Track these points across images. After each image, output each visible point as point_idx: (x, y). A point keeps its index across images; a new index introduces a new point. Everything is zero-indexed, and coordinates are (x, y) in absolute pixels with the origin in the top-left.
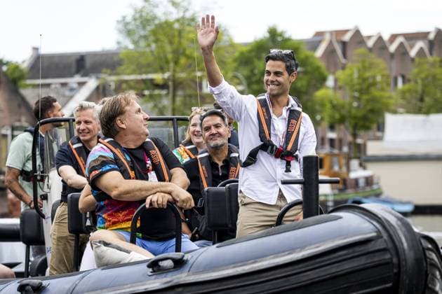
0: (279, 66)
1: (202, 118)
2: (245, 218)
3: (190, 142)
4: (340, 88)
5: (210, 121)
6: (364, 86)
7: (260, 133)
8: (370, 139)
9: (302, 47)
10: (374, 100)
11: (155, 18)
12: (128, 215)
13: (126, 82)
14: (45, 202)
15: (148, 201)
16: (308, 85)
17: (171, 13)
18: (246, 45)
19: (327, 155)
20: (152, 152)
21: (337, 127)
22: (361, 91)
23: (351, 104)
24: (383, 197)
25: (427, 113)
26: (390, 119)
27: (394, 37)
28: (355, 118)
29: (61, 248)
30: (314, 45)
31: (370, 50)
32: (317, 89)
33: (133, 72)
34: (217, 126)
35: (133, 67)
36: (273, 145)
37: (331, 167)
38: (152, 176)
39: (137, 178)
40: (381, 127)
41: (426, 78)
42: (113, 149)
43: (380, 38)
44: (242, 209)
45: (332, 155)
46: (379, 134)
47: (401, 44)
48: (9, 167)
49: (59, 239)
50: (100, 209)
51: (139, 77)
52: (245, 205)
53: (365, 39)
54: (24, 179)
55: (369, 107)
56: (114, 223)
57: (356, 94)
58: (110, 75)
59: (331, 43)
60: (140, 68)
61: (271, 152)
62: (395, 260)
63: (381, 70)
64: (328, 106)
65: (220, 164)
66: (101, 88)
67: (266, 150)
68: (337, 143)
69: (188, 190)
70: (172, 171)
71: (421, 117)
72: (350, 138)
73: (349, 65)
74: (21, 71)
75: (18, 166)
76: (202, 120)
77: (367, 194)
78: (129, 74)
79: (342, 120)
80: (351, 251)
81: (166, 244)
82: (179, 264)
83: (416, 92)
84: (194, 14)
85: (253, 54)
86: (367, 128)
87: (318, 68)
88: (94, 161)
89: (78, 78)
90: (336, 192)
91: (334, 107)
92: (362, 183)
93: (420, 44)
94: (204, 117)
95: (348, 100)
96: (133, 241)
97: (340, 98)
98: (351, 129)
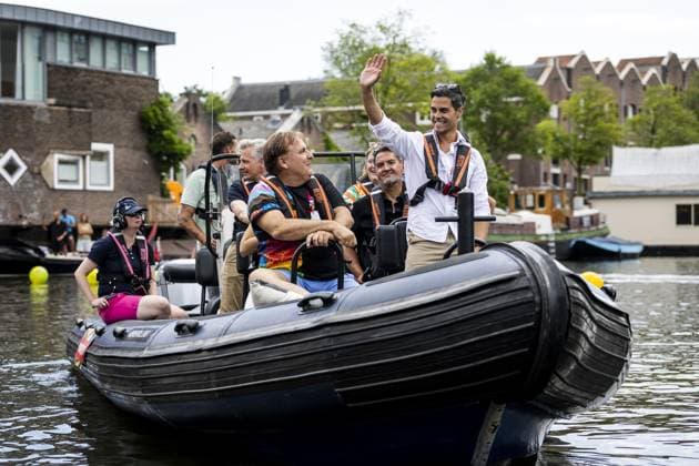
0: (445, 102)
1: (375, 154)
2: (413, 256)
3: (367, 179)
4: (565, 119)
5: (382, 157)
6: (591, 116)
7: (427, 169)
8: (596, 175)
9: (522, 73)
10: (601, 132)
11: (361, 44)
12: (290, 254)
13: (331, 113)
14: (217, 241)
15: (309, 239)
16: (529, 116)
17: (380, 39)
18: (460, 73)
19: (548, 191)
20: (315, 190)
21: (560, 161)
22: (586, 122)
23: (576, 137)
24: (609, 237)
25: (659, 146)
26: (617, 152)
27: (623, 63)
28: (581, 151)
29: (231, 288)
30: (536, 71)
31: (598, 77)
32: (538, 121)
33: (340, 103)
34: (390, 162)
35: (339, 98)
36: (440, 182)
37: (553, 205)
38: (315, 215)
39: (298, 217)
40: (609, 162)
41: (659, 107)
42: (275, 188)
43: (609, 64)
44: (410, 248)
45: (553, 192)
46: (607, 169)
47: (632, 70)
48: (183, 205)
49: (229, 279)
50: (262, 248)
51: (346, 109)
52: (414, 243)
53: (593, 66)
54: (200, 217)
55: (595, 140)
56: (276, 263)
57: (582, 126)
58: (315, 106)
59: (554, 70)
60: (346, 99)
61: (439, 189)
62: (537, 299)
63: (608, 98)
64: (551, 138)
65: (394, 201)
66: (306, 120)
67: (433, 187)
68: (561, 179)
69: (352, 229)
70: (337, 209)
71: (653, 150)
72: (575, 174)
73: (574, 94)
74: (221, 102)
75: (194, 204)
76: (375, 155)
77: (592, 234)
78: (334, 106)
79: (566, 154)
80: (494, 289)
81: (330, 283)
82: (329, 302)
83: (648, 124)
84: (404, 40)
85: (469, 82)
86: (593, 163)
87: (539, 98)
88: (255, 200)
89: (282, 110)
90: (559, 232)
91: (557, 140)
92: (586, 222)
93: (652, 71)
94: (377, 152)
95: (572, 132)
96: (294, 281)
97: (564, 130)
98: (575, 163)
